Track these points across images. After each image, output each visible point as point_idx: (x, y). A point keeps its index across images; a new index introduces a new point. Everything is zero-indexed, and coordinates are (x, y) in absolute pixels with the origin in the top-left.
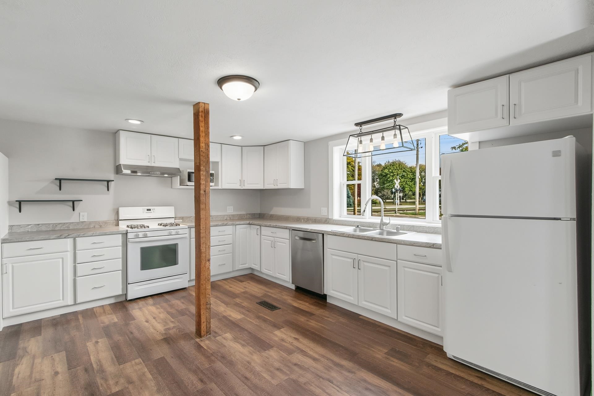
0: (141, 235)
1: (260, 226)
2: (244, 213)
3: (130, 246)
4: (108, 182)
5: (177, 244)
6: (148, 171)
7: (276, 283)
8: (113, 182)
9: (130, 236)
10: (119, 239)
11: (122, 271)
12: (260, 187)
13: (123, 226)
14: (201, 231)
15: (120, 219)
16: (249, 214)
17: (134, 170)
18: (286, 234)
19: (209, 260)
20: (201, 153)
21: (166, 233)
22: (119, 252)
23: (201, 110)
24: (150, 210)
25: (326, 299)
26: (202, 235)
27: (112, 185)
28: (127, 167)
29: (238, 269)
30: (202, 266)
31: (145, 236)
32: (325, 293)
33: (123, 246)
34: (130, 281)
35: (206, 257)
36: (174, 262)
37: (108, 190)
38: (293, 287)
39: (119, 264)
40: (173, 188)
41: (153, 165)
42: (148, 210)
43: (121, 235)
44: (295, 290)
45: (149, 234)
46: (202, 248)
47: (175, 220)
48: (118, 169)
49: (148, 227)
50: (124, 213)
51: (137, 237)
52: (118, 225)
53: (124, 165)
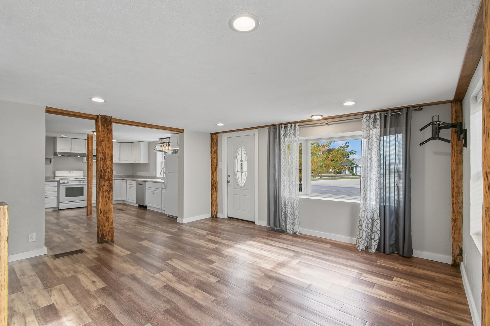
0: (66, 182)
1: (126, 180)
2: (123, 174)
3: (60, 187)
4: (50, 159)
5: (83, 187)
6: (70, 155)
7: (132, 205)
8: (53, 159)
9: (61, 182)
10: (56, 184)
11: (57, 197)
12: (129, 162)
13: (57, 179)
14: (89, 178)
15: (56, 176)
16: (126, 175)
17: (63, 155)
18: (134, 183)
19: (92, 189)
20: (89, 151)
21: (78, 182)
22: (56, 189)
23: (89, 136)
24: (71, 172)
25: (147, 208)
26: (89, 180)
27: (52, 161)
28: (60, 153)
29: (116, 200)
30: (89, 190)
31: (68, 183)
32: (146, 205)
33: (57, 187)
34: (60, 201)
35: (91, 187)
36: (82, 194)
37: (50, 163)
38: (137, 205)
39: (56, 194)
40: (83, 162)
41: (72, 152)
42: (70, 172)
43: (57, 182)
44: (138, 206)
45: (70, 182)
46: (89, 184)
47: (84, 177)
48: (55, 154)
49: (69, 179)
50: (58, 173)
51: (64, 183)
52: (55, 178)
53: (58, 152)
